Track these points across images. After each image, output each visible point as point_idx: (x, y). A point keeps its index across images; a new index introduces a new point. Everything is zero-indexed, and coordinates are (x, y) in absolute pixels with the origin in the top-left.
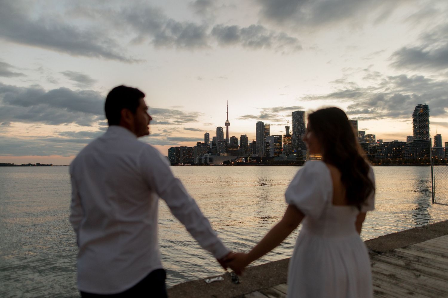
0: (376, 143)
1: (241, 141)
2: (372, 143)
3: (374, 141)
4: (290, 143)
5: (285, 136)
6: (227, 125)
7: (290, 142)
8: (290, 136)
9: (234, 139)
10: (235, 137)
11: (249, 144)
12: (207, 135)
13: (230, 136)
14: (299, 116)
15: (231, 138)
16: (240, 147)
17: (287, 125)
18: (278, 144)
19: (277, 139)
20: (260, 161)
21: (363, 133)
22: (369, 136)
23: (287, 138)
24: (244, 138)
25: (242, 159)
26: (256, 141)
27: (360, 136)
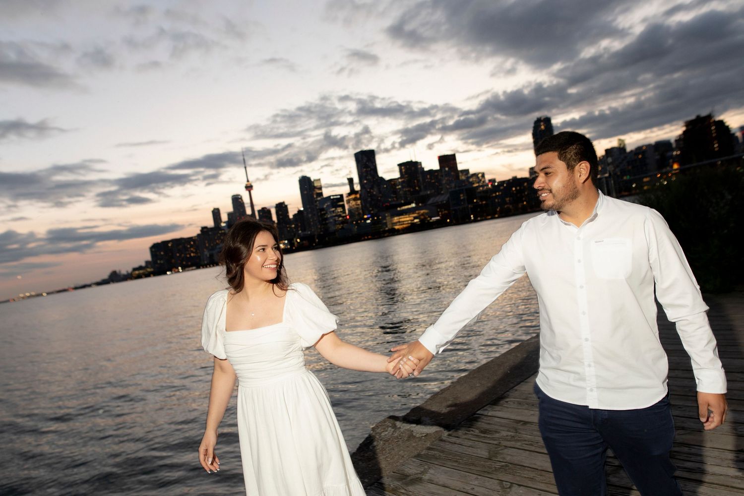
0: (487, 185)
1: (277, 213)
2: (482, 186)
3: (484, 182)
4: (359, 205)
5: (349, 194)
6: (249, 189)
7: (359, 202)
8: (356, 192)
9: (265, 212)
10: (265, 208)
11: (291, 216)
12: (216, 213)
13: (257, 208)
14: (365, 159)
15: (259, 211)
16: (278, 223)
17: (349, 177)
18: (340, 210)
19: (337, 201)
20: (314, 242)
21: (466, 171)
22: (475, 175)
23: (353, 196)
24: (282, 208)
25: (284, 244)
26: (302, 209)
27: (463, 178)
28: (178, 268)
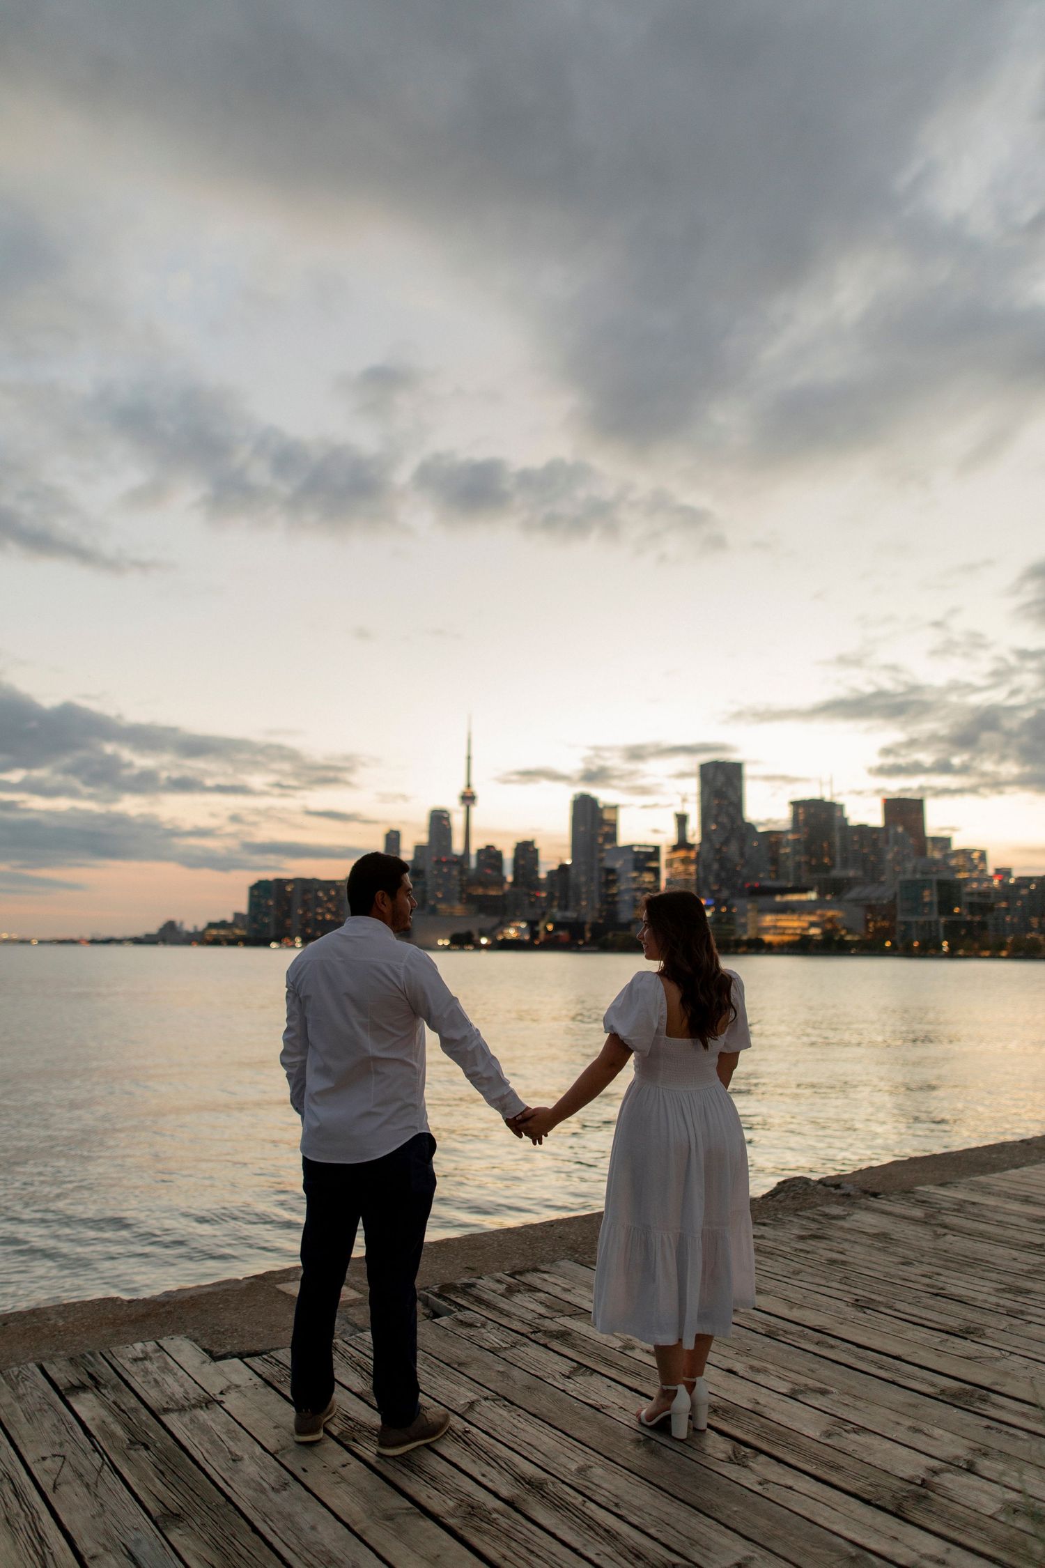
0: (990, 879)
1: (516, 861)
2: (977, 880)
3: (983, 871)
4: (690, 874)
5: (675, 848)
6: (468, 802)
7: (692, 868)
8: (690, 847)
9: (491, 856)
10: (492, 847)
11: (543, 875)
12: (393, 838)
13: (477, 844)
14: (721, 779)
15: (480, 852)
16: (514, 884)
17: (679, 810)
18: (648, 877)
19: (646, 858)
20: (582, 937)
21: (945, 842)
22: (966, 853)
23: (681, 854)
24: (526, 851)
25: (518, 929)
26: (569, 862)
27: (937, 855)
28: (293, 939)
